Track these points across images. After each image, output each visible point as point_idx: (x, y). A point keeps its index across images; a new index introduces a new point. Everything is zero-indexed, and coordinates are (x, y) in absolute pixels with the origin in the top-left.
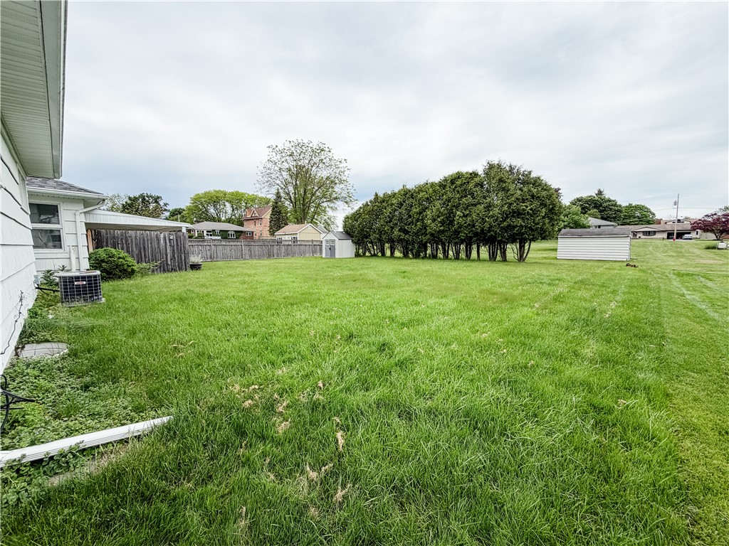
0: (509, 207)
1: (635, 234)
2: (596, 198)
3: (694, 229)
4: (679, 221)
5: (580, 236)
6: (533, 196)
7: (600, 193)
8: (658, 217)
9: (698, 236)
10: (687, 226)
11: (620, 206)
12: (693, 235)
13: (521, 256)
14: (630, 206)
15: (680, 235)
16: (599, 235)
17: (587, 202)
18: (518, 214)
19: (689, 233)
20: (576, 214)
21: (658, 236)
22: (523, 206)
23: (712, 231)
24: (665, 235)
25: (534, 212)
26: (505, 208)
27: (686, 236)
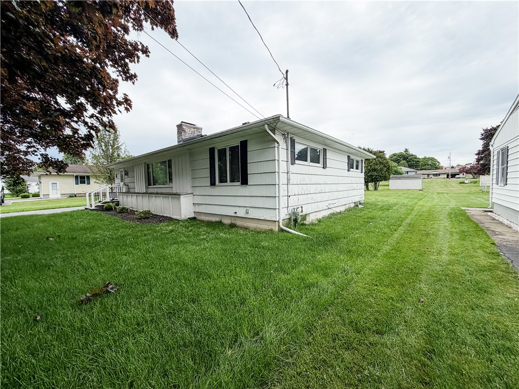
0: (371, 167)
1: (428, 175)
2: (404, 154)
3: (461, 172)
4: (452, 167)
5: (400, 178)
6: (380, 163)
7: (406, 150)
8: (442, 165)
9: (464, 176)
10: (457, 170)
11: (419, 158)
12: (461, 175)
13: (376, 188)
14: (425, 158)
15: (453, 176)
16: (408, 178)
17: (399, 156)
18: (375, 170)
19: (459, 175)
20: (396, 167)
21: (442, 176)
22: (376, 167)
23: (470, 173)
24: (446, 176)
25: (382, 169)
26: (369, 167)
27: (457, 176)
